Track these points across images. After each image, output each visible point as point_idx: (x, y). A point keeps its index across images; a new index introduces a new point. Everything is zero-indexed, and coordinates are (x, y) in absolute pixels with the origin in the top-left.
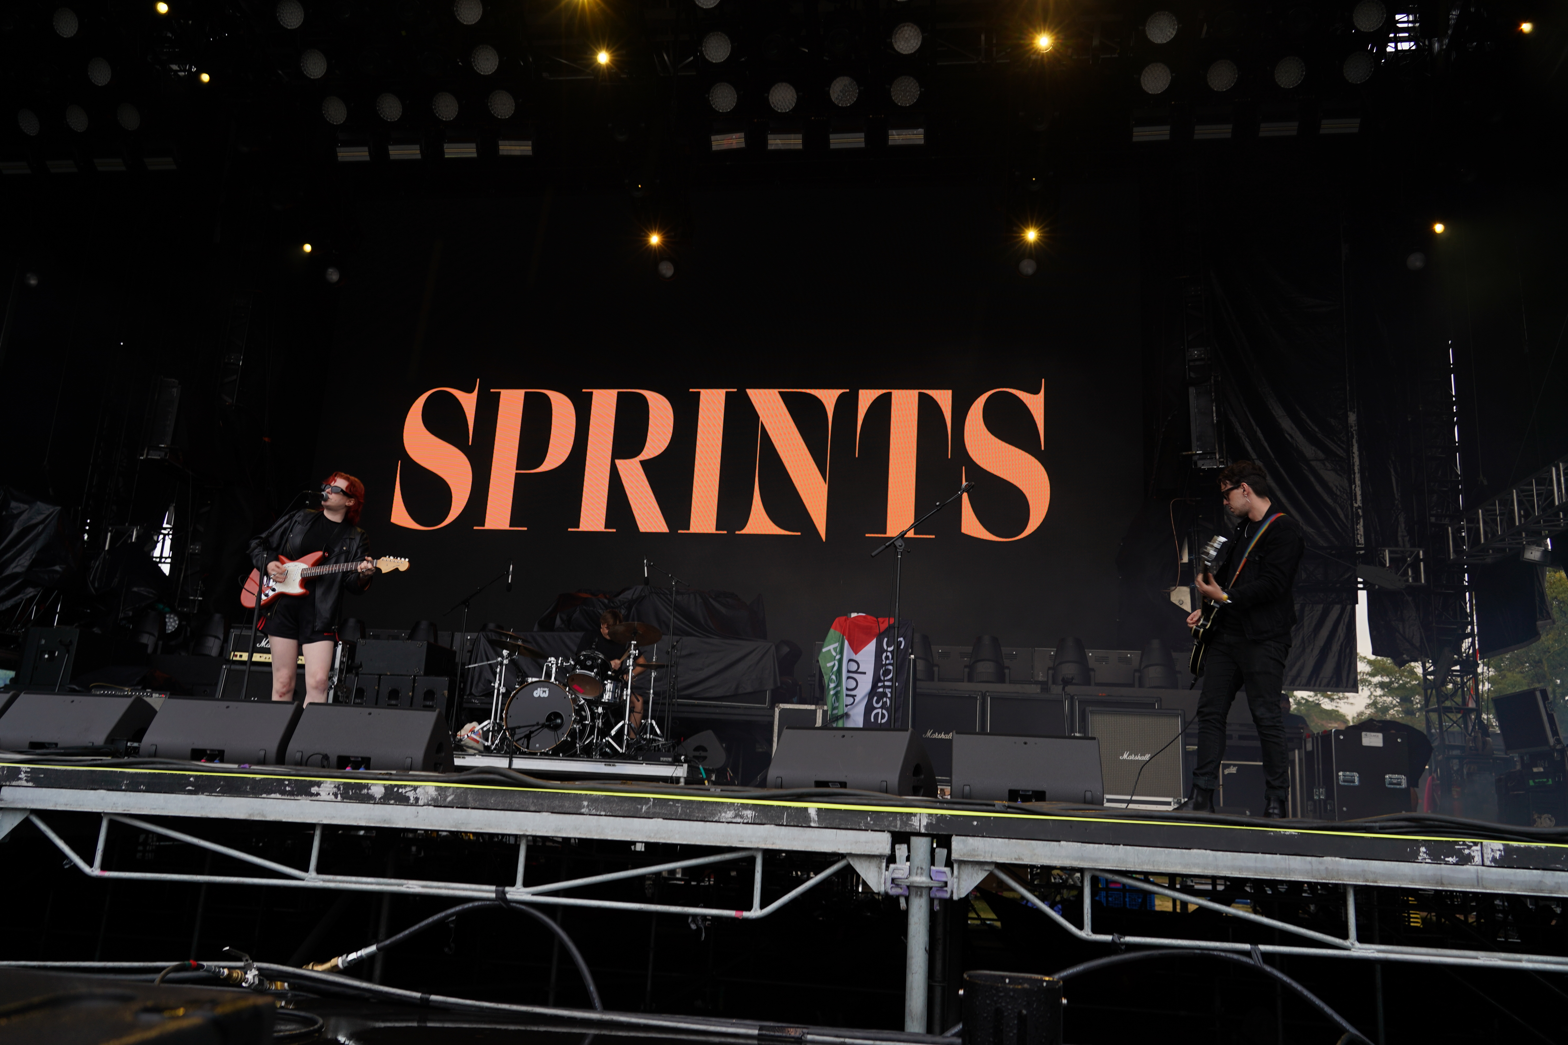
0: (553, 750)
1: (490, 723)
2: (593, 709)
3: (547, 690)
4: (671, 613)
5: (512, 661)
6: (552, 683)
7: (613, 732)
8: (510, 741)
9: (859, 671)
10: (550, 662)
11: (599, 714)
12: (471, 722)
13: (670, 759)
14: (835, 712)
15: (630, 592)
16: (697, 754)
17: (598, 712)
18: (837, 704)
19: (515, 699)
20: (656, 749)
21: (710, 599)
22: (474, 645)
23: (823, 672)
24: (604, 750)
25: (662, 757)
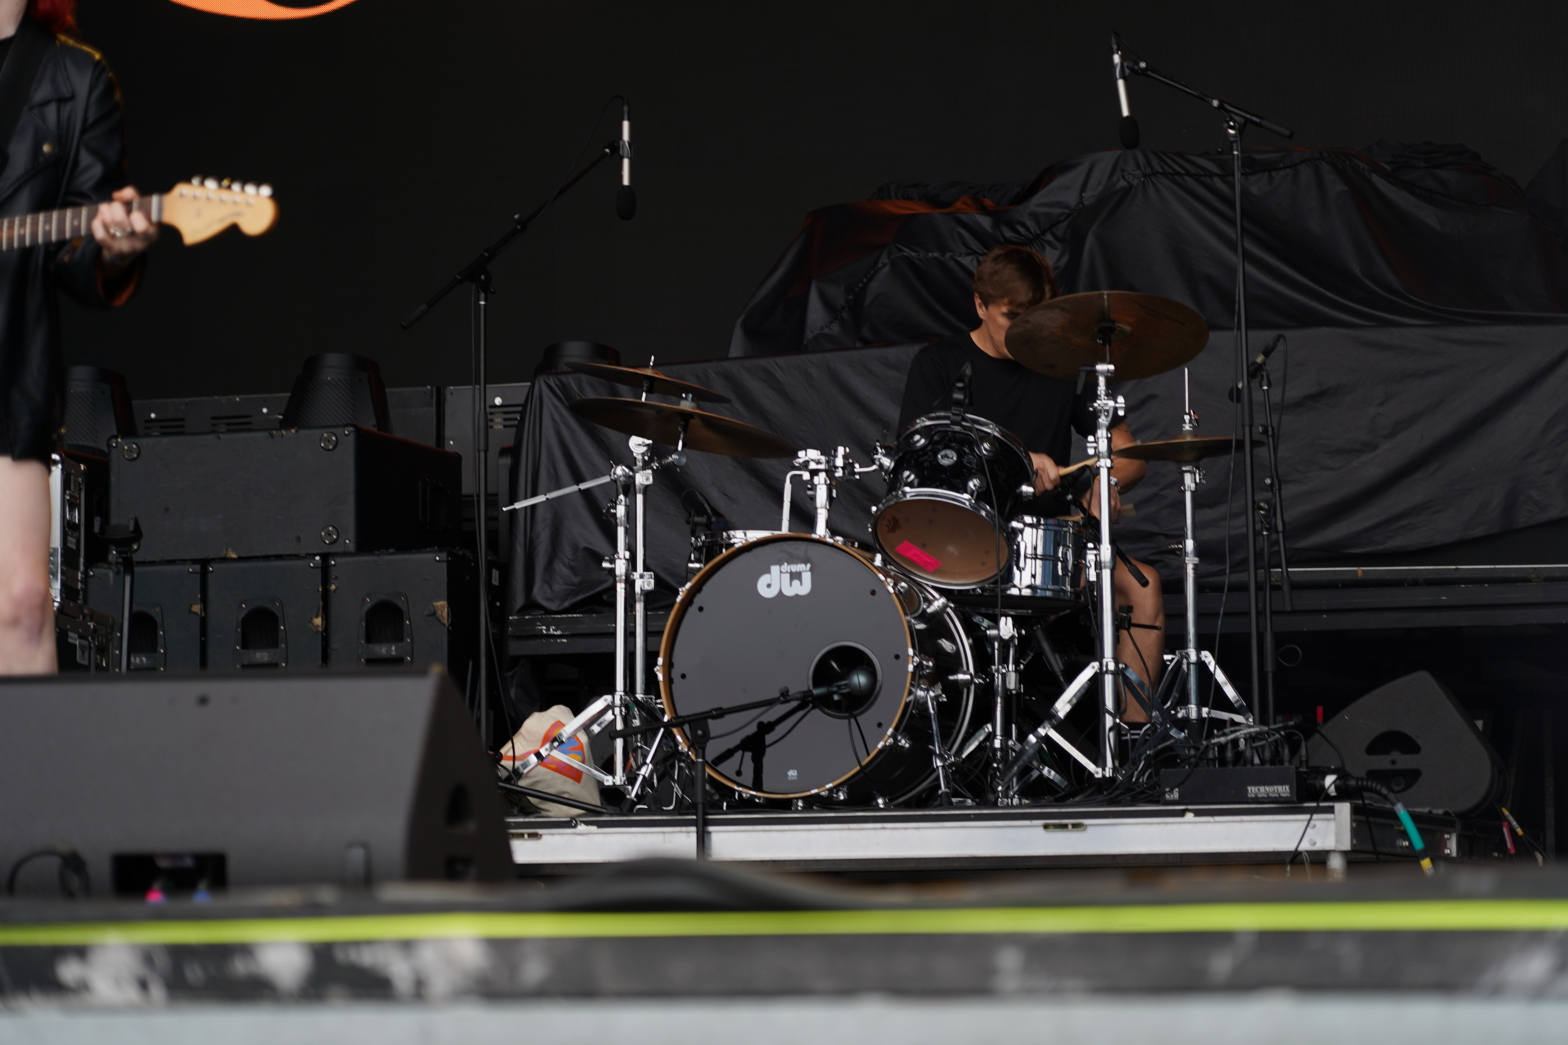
0: (850, 784)
1: (610, 707)
2: (978, 626)
3: (803, 568)
4: (1232, 245)
5: (664, 475)
6: (820, 542)
7: (1063, 707)
8: (692, 764)
10: (805, 465)
11: (1005, 644)
12: (544, 707)
13: (1283, 790)
15: (1071, 179)
16: (1382, 762)
17: (999, 638)
19: (692, 610)
20: (1229, 754)
21: (1375, 179)
22: (520, 428)
24: (1035, 774)
25: (1251, 785)
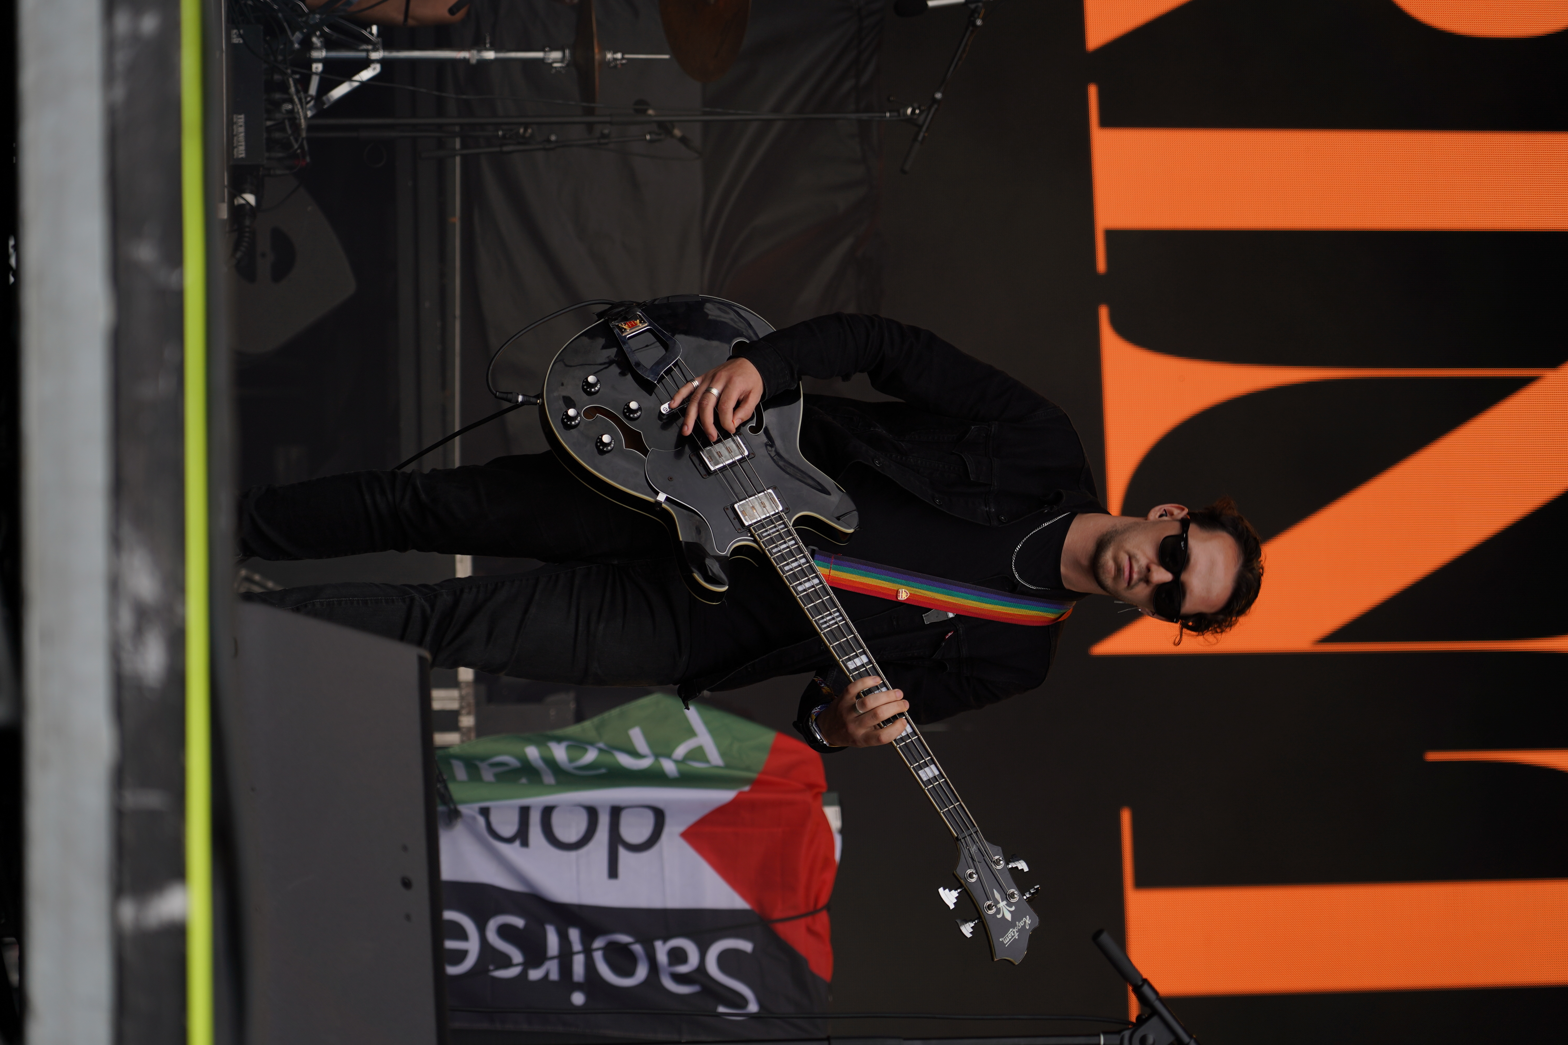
9: (622, 852)
13: (241, 151)
14: (460, 772)
16: (264, 245)
18: (488, 775)
23: (606, 715)
25: (246, 118)
